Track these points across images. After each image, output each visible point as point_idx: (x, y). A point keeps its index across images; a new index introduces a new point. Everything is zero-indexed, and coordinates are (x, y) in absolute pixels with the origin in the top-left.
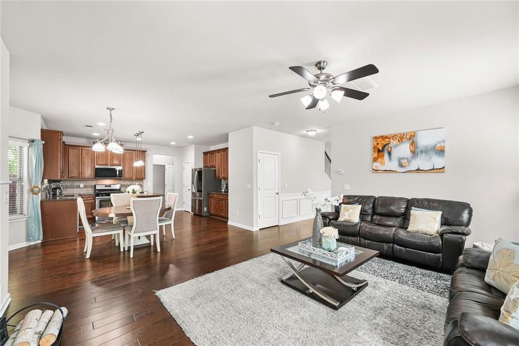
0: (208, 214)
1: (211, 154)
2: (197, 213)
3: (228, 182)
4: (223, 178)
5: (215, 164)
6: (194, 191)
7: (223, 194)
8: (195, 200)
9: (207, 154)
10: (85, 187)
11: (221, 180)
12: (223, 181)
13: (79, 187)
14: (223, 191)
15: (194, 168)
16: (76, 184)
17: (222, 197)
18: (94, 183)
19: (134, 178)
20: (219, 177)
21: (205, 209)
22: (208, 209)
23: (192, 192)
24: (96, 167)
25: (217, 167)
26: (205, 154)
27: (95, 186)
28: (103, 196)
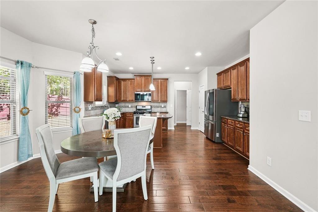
0: (220, 141)
1: (225, 73)
2: (209, 137)
3: (248, 105)
4: (240, 100)
5: (229, 84)
6: (206, 114)
7: (240, 121)
8: (208, 123)
9: (221, 75)
10: (132, 107)
11: (238, 102)
12: (240, 103)
13: (128, 107)
14: (241, 116)
15: (207, 90)
16: (127, 104)
17: (238, 125)
18: (136, 104)
19: (159, 101)
20: (234, 99)
21: (218, 135)
22: (221, 135)
23: (205, 115)
24: (135, 93)
25: (232, 87)
26: (219, 74)
27: (136, 106)
28: (137, 114)
